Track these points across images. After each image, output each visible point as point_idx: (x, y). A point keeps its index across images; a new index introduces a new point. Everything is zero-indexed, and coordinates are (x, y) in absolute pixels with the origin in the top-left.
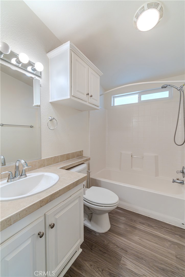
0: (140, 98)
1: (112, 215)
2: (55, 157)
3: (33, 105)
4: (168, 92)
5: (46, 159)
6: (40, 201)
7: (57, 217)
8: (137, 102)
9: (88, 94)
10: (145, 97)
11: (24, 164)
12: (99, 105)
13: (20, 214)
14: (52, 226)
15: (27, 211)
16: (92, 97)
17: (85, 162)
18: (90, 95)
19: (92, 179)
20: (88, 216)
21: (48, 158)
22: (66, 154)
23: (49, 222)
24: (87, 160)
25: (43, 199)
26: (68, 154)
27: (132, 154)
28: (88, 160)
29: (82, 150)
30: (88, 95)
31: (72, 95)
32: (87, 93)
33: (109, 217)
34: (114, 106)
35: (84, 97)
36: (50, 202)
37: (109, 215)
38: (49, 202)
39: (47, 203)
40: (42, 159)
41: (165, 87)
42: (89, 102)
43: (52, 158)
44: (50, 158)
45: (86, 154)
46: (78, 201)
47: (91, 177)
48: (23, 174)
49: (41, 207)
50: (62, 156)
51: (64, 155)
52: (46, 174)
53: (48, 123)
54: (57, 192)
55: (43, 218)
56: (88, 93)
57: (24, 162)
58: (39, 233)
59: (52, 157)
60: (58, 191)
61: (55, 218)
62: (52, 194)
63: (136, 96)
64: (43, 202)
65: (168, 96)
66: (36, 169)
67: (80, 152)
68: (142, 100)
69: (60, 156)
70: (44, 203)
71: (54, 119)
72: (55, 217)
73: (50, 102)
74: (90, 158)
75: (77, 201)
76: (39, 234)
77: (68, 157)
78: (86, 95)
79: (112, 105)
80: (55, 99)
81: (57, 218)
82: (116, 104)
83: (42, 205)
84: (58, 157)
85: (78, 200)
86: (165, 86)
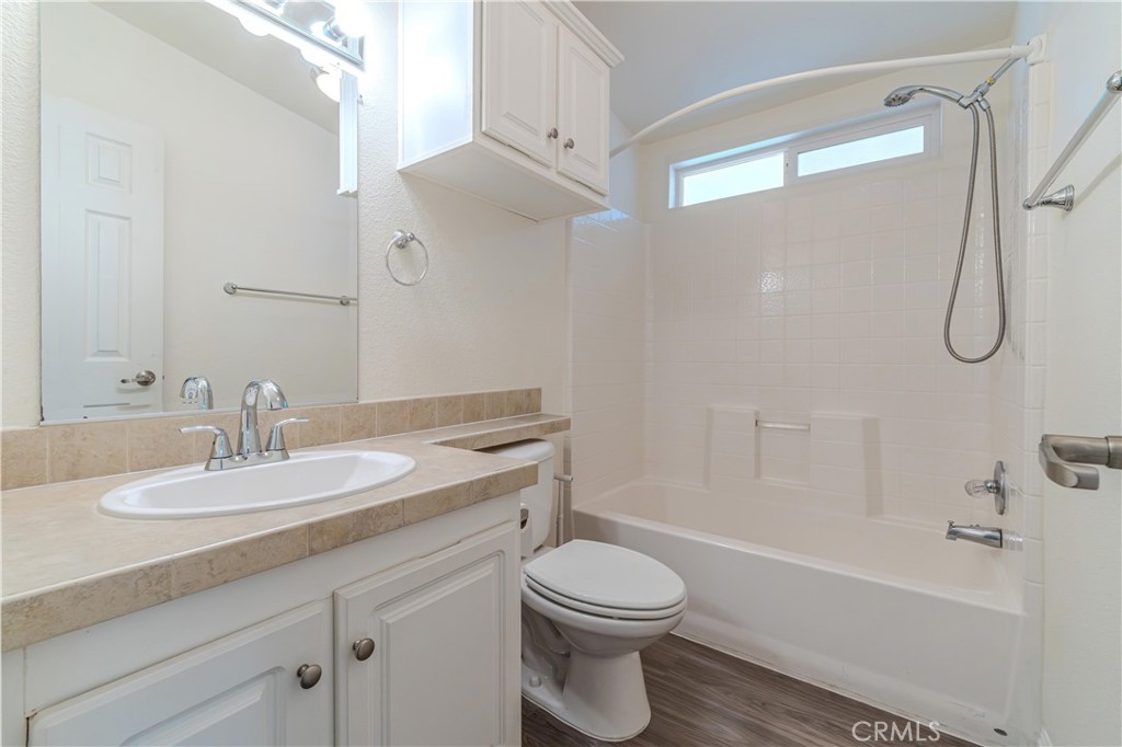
0: (791, 166)
1: (662, 674)
2: (418, 400)
3: (339, 192)
4: (919, 131)
5: (380, 404)
6: (310, 526)
7: (392, 616)
8: (780, 183)
9: (555, 134)
10: (813, 163)
11: (273, 399)
12: (605, 187)
13: (210, 562)
14: (363, 652)
15: (243, 555)
16: (571, 147)
17: (546, 433)
18: (563, 138)
19: (578, 515)
20: (556, 671)
21: (388, 403)
22: (464, 396)
23: (351, 632)
24: (555, 427)
25: (323, 522)
26: (474, 395)
27: (757, 413)
28: (561, 426)
29: (537, 387)
30: (555, 137)
31: (484, 129)
32: (550, 130)
33: (646, 678)
34: (679, 208)
35: (539, 145)
36: (355, 541)
37: (644, 670)
38: (350, 539)
39: (341, 546)
40: (361, 402)
41: (904, 100)
42: (559, 169)
43: (403, 404)
44: (395, 403)
45: (556, 405)
46: (490, 571)
47: (575, 507)
48: (272, 448)
49: (313, 552)
50: (448, 402)
51: (458, 397)
52: (366, 455)
53: (387, 257)
54: (393, 504)
55: (322, 609)
56: (556, 130)
57: (275, 389)
58: (300, 669)
59: (405, 401)
60: (396, 502)
61: (382, 621)
62: (368, 510)
63: (777, 161)
64: (321, 532)
65: (921, 150)
66: (337, 442)
67: (529, 393)
68: (801, 174)
69: (440, 398)
70: (326, 537)
71: (412, 239)
72: (384, 617)
73: (399, 171)
74: (568, 421)
75: (488, 570)
76: (299, 674)
77: (472, 408)
78: (545, 136)
79: (671, 205)
80: (419, 155)
81: (390, 622)
82: (689, 199)
83: (315, 545)
84: (430, 402)
85: (492, 565)
86: (902, 93)
